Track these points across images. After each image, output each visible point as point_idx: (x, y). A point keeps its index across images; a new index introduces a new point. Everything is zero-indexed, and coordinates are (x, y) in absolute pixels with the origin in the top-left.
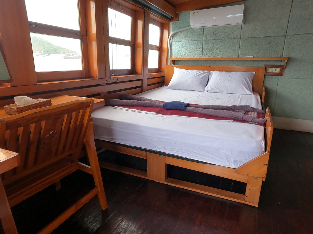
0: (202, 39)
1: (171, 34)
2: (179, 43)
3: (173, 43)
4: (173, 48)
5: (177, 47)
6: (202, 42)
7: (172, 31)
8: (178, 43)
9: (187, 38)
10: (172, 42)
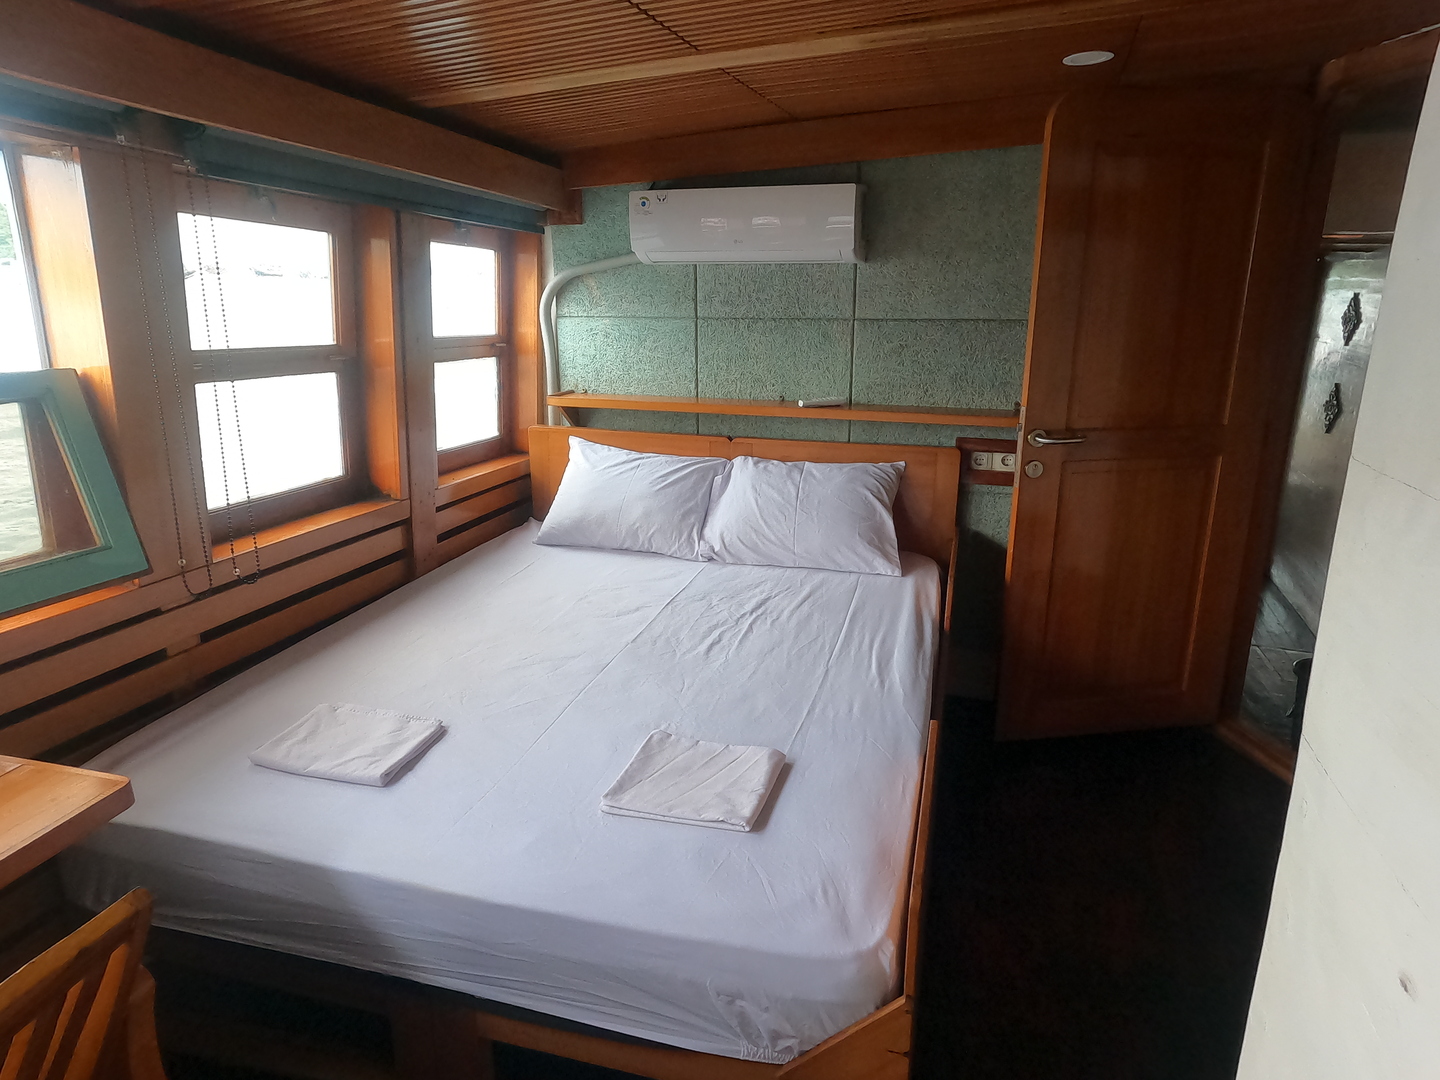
0: (693, 315)
1: (552, 279)
2: (593, 324)
3: (561, 320)
4: (566, 344)
5: (584, 343)
6: (693, 325)
7: (557, 271)
8: (586, 324)
9: (625, 305)
10: (558, 317)
